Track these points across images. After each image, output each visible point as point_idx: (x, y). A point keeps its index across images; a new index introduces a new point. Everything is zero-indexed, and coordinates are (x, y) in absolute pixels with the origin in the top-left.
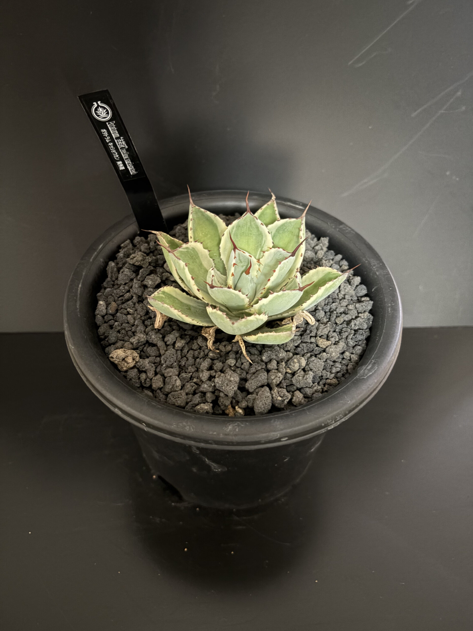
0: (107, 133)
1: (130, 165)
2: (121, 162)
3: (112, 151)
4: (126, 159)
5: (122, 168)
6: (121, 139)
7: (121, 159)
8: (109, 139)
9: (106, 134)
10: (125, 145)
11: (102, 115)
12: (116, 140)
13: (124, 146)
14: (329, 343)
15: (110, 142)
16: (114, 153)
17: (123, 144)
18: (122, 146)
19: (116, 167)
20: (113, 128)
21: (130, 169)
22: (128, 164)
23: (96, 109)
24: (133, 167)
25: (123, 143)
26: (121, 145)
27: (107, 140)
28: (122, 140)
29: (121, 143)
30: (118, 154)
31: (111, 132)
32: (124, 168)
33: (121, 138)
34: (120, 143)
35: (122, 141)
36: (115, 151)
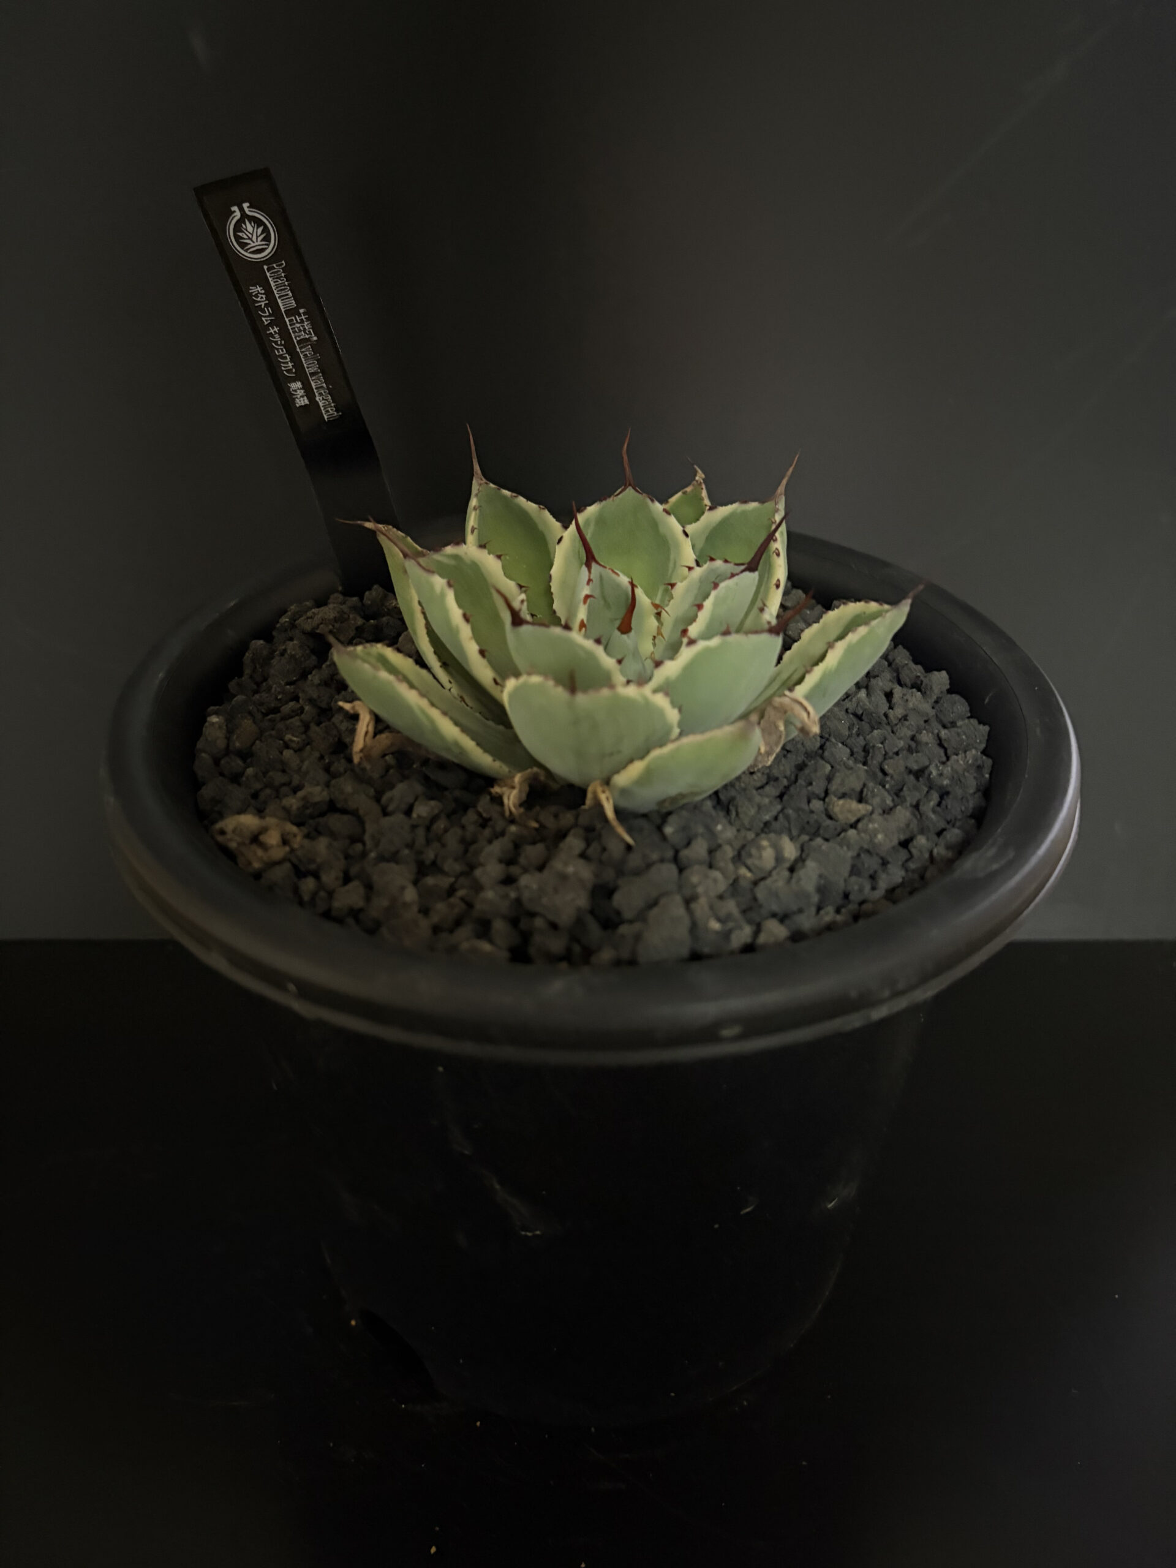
0: (264, 296)
1: (323, 392)
2: (299, 384)
3: (276, 351)
4: (312, 374)
5: (302, 401)
6: (300, 315)
7: (300, 375)
8: (270, 315)
9: (262, 301)
10: (311, 330)
11: (253, 245)
12: (287, 317)
13: (307, 337)
14: (862, 809)
15: (271, 324)
16: (281, 356)
17: (305, 330)
18: (304, 336)
19: (287, 399)
20: (280, 282)
21: (321, 404)
22: (316, 388)
23: (238, 227)
24: (330, 397)
25: (307, 328)
26: (300, 331)
27: (264, 319)
28: (303, 317)
29: (301, 328)
30: (291, 361)
31: (275, 292)
32: (305, 401)
33: (302, 311)
34: (298, 325)
35: (302, 321)
36: (285, 351)
